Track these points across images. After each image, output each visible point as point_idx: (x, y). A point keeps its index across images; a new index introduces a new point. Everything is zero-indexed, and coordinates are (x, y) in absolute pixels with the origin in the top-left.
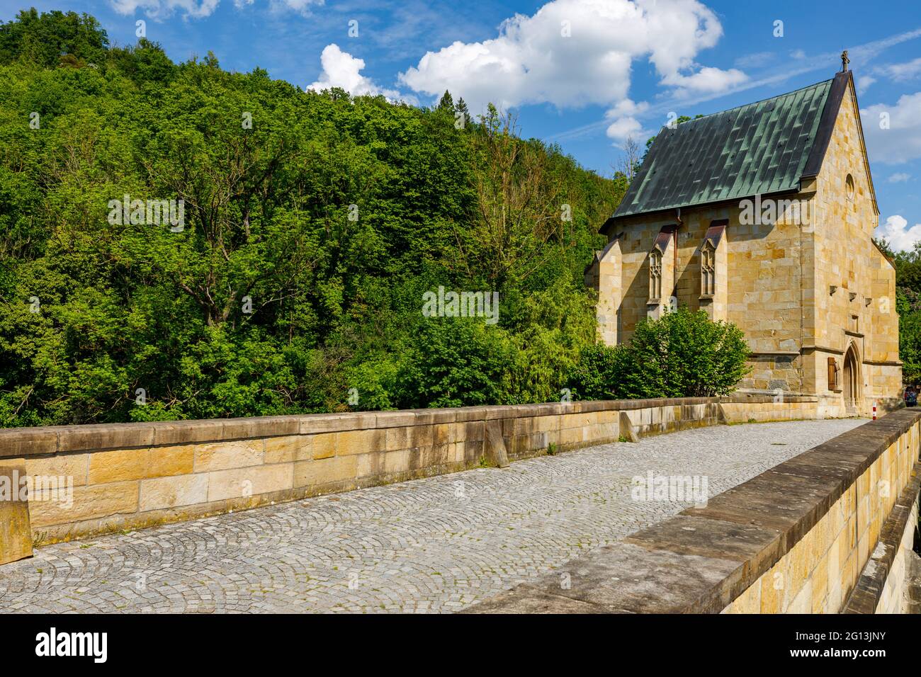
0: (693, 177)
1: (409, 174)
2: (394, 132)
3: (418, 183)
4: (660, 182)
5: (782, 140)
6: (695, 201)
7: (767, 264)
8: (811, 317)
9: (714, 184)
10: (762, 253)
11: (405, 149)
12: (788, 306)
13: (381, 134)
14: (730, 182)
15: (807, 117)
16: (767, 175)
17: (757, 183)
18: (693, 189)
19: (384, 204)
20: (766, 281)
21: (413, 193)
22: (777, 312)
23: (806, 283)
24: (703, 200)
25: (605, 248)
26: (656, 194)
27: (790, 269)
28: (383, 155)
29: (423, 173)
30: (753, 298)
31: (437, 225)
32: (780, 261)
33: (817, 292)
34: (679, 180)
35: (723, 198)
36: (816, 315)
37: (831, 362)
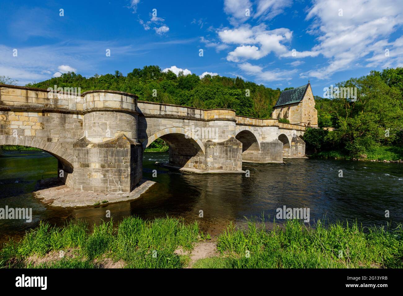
0: (286, 100)
2: (238, 94)
4: (281, 101)
5: (299, 94)
6: (286, 104)
7: (296, 112)
8: (301, 118)
9: (289, 101)
10: (295, 110)
12: (299, 117)
13: (236, 95)
14: (291, 101)
15: (303, 90)
16: (296, 100)
17: (295, 101)
18: (286, 102)
20: (296, 114)
22: (297, 118)
23: (301, 114)
25: (273, 111)
26: (281, 103)
27: (299, 112)
28: (236, 98)
30: (294, 117)
33: (302, 115)
34: (284, 100)
35: (290, 103)
36: (302, 118)
37: (305, 124)
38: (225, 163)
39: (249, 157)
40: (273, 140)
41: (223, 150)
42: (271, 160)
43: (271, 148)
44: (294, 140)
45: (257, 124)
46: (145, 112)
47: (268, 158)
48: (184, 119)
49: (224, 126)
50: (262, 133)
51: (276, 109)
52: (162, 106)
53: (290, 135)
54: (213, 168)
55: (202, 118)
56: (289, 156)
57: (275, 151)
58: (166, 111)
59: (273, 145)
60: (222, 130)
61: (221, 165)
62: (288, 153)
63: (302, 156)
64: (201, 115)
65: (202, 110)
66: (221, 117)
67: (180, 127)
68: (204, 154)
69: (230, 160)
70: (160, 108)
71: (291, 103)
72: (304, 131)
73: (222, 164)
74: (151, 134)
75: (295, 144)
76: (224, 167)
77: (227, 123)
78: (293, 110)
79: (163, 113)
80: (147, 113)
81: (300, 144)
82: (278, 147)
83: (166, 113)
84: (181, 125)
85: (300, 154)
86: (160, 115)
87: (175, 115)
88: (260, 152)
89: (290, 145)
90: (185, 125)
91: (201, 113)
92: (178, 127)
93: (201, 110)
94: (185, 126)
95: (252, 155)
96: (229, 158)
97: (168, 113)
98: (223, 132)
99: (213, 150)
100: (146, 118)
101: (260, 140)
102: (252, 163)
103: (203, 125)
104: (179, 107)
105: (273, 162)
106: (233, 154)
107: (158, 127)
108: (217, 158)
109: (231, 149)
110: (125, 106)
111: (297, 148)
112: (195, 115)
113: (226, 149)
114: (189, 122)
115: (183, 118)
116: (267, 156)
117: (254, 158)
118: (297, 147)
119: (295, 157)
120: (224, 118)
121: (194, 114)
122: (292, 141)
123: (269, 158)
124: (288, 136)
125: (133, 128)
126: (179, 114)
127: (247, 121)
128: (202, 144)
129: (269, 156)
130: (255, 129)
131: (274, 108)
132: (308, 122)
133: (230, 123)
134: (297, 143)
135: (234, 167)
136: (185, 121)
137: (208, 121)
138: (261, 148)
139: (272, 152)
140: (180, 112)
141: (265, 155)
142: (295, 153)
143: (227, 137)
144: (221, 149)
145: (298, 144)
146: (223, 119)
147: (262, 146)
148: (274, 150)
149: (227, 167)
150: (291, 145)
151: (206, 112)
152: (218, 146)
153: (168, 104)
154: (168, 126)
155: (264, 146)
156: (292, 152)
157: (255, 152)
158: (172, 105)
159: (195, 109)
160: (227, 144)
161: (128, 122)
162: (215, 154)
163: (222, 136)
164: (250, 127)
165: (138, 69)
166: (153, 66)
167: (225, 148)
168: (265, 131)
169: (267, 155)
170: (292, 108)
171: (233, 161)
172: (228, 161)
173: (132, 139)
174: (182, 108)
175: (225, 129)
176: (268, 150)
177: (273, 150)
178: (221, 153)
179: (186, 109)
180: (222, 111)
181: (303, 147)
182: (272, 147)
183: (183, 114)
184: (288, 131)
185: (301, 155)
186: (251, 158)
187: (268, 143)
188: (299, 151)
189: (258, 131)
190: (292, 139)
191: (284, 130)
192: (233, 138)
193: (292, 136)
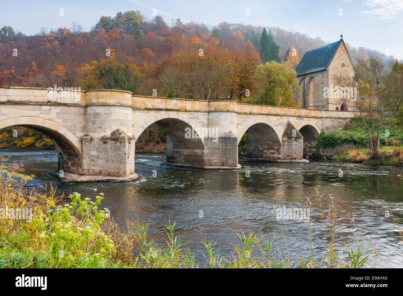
0: (308, 66)
6: (307, 73)
9: (312, 68)
10: (320, 83)
14: (314, 67)
17: (319, 67)
24: (309, 72)
27: (324, 87)
30: (318, 93)
34: (306, 67)
38: (105, 166)
40: (224, 133)
42: (220, 164)
43: (219, 146)
44: (288, 132)
47: (216, 160)
48: (41, 105)
49: (104, 114)
52: (3, 90)
53: (280, 124)
54: (90, 173)
58: (9, 96)
59: (223, 140)
60: (101, 120)
61: (100, 169)
62: (278, 154)
63: (299, 158)
66: (100, 101)
67: (34, 116)
69: (112, 161)
71: (313, 70)
73: (101, 167)
75: (288, 139)
76: (104, 172)
77: (108, 110)
78: (316, 83)
81: (296, 139)
83: (8, 99)
84: (35, 113)
85: (296, 156)
87: (26, 100)
88: (205, 151)
92: (30, 116)
94: (44, 115)
95: (196, 155)
96: (109, 159)
97: (12, 98)
98: (104, 122)
99: (89, 147)
103: (78, 112)
104: (32, 89)
106: (114, 152)
108: (95, 159)
109: (112, 146)
113: (106, 146)
114: (51, 109)
116: (214, 158)
117: (197, 160)
118: (290, 144)
120: (104, 103)
122: (284, 135)
123: (218, 161)
124: (276, 125)
126: (32, 99)
127: (172, 104)
128: (76, 139)
130: (191, 116)
132: (342, 103)
133: (114, 110)
134: (291, 137)
136: (44, 107)
137: (86, 106)
138: (206, 146)
139: (222, 151)
140: (34, 96)
141: (211, 156)
142: (287, 153)
143: (109, 129)
144: (99, 146)
145: (293, 139)
146: (102, 104)
147: (207, 143)
148: (225, 149)
149: (107, 171)
150: (282, 141)
151: (83, 93)
152: (96, 142)
154: (11, 116)
155: (211, 143)
157: (198, 151)
160: (107, 139)
162: (92, 153)
163: (102, 128)
164: (181, 113)
168: (212, 119)
170: (314, 80)
174: (37, 91)
175: (106, 119)
178: (99, 152)
179: (46, 92)
180: (101, 92)
181: (300, 143)
182: (221, 144)
183: (39, 99)
184: (274, 118)
185: (298, 156)
186: (194, 160)
188: (294, 151)
189: (199, 119)
190: (283, 132)
191: (263, 117)
192: (118, 130)
193: (283, 126)
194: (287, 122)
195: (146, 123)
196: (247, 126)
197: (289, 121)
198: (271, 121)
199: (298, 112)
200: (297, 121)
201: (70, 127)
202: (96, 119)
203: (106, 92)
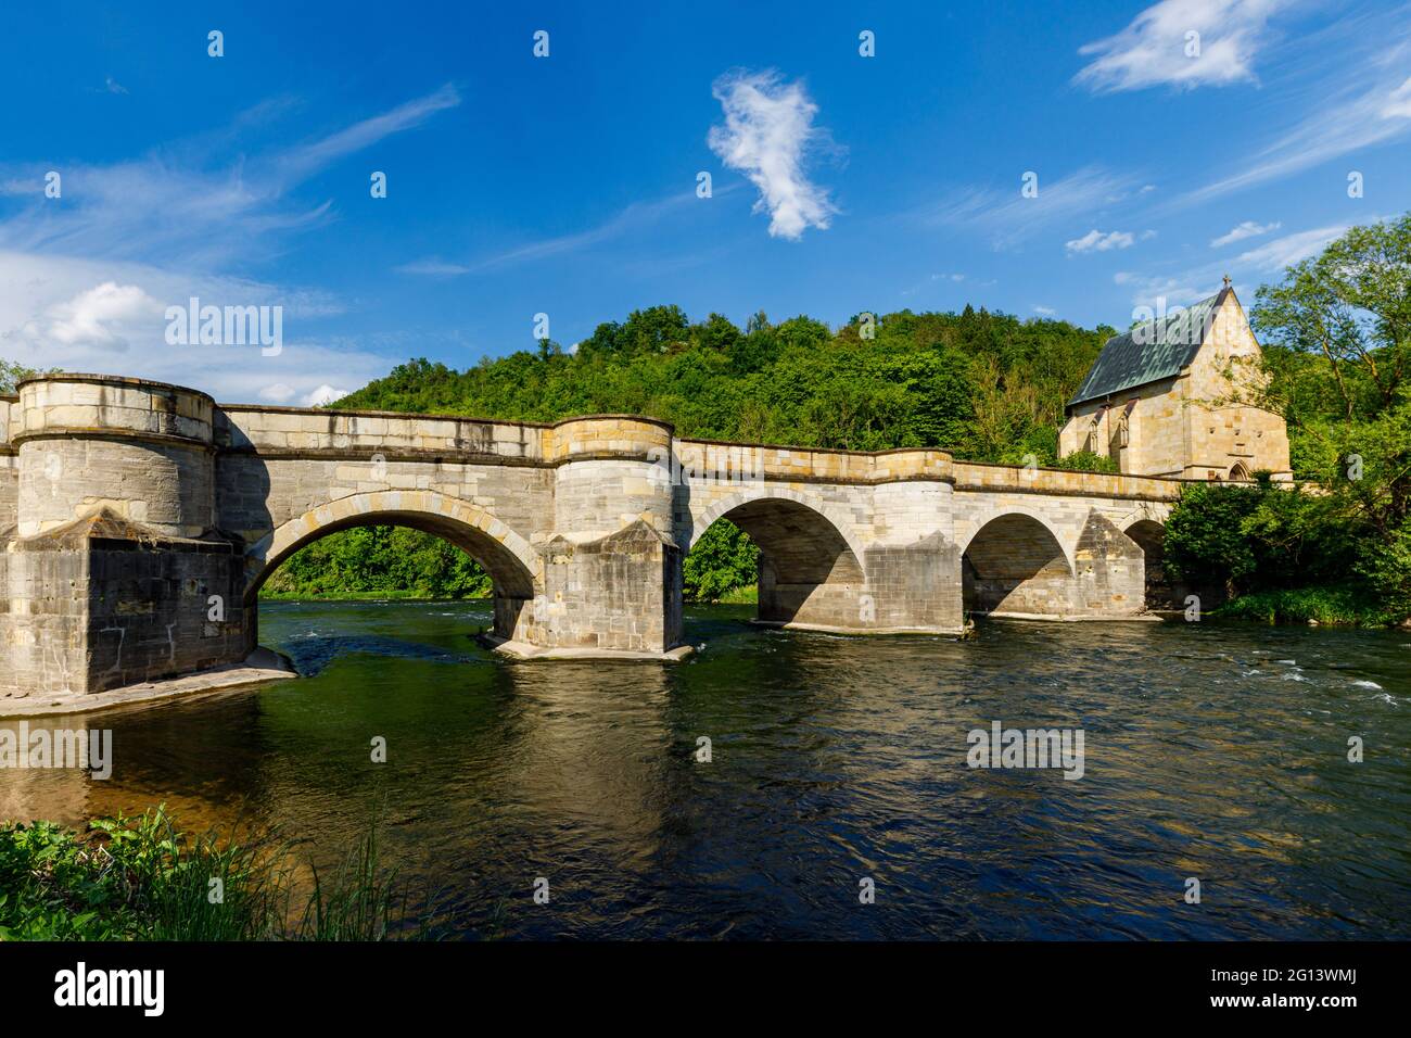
0: (1121, 372)
1: (934, 395)
2: (922, 372)
3: (939, 402)
4: (1101, 379)
6: (1119, 389)
7: (1163, 420)
8: (1189, 448)
9: (1133, 375)
10: (1160, 414)
11: (930, 380)
12: (1177, 443)
13: (913, 374)
14: (1141, 373)
16: (1164, 366)
17: (1157, 371)
18: (1119, 380)
19: (918, 417)
20: (1163, 431)
21: (937, 408)
22: (1170, 448)
23: (1187, 429)
24: (1124, 388)
25: (1062, 423)
26: (1098, 386)
27: (1176, 422)
28: (915, 387)
29: (943, 394)
30: (1155, 442)
31: (956, 425)
32: (1171, 418)
33: (1194, 433)
34: (1113, 376)
35: (1135, 384)
36: (1194, 446)
37: (1211, 474)
38: (604, 622)
39: (830, 611)
40: (921, 537)
41: (596, 572)
42: (911, 622)
43: (907, 574)
44: (1092, 538)
45: (844, 473)
46: (266, 442)
47: (900, 611)
48: (438, 461)
49: (604, 480)
50: (875, 509)
51: (1077, 416)
52: (340, 420)
53: (1068, 518)
54: (568, 642)
55: (529, 452)
56: (1067, 611)
57: (929, 581)
58: (357, 436)
59: (917, 557)
60: (595, 496)
61: (591, 630)
62: (1066, 599)
63: (1133, 609)
64: (523, 445)
65: (530, 426)
66: (592, 445)
67: (421, 490)
68: (543, 587)
69: (622, 607)
70: (332, 426)
71: (1138, 381)
72: (1165, 500)
73: (595, 624)
74: (292, 512)
75: (1095, 557)
76: (602, 636)
77: (613, 469)
78: (1149, 413)
79: (342, 443)
80: (277, 444)
81: (1118, 556)
82: (941, 564)
83: (355, 443)
84: (425, 480)
85: (1122, 603)
86: (331, 448)
87: (400, 448)
88: (865, 587)
89: (1072, 564)
90: (446, 483)
91: (522, 439)
92: (413, 490)
93: (521, 425)
94: (447, 486)
95: (839, 600)
96: (616, 603)
97: (364, 441)
98: (600, 504)
99: (564, 572)
100: (266, 462)
101: (860, 539)
102: (836, 634)
103: (534, 481)
104: (415, 418)
105: (922, 629)
106: (629, 583)
107: (320, 492)
108: (579, 603)
109: (622, 566)
110: (115, 419)
111: (1102, 576)
112: (494, 446)
113: (607, 566)
114: (464, 471)
115: (438, 458)
116: (893, 606)
117: (845, 613)
118: (1103, 570)
119: (1097, 615)
120: (601, 451)
121: (491, 442)
122: (1081, 547)
123: (904, 614)
125: (154, 489)
126: (418, 443)
127: (780, 462)
128: (532, 550)
129: (904, 607)
130: (829, 494)
131: (1070, 412)
132: (1231, 463)
133: (628, 469)
134: (1103, 552)
135: (633, 637)
136: (445, 466)
137: (556, 464)
138: (870, 573)
139: (916, 587)
140: (423, 437)
141: (888, 602)
142: (1094, 595)
143: (614, 521)
144: (588, 566)
145: (1109, 557)
146: (594, 455)
147: (872, 563)
148: (924, 580)
149: (611, 636)
150: (1077, 563)
151: (548, 431)
152: (580, 558)
153: (362, 412)
154: (362, 487)
155: (882, 565)
156: (1082, 595)
157: (846, 589)
158: (381, 413)
159: (491, 423)
160: (609, 548)
161: (128, 469)
162: (572, 588)
163: (595, 519)
164: (801, 486)
165: (609, 325)
166: (661, 308)
167: (603, 562)
168: (883, 501)
169: (895, 602)
170: (1142, 407)
171: (630, 614)
172: (614, 611)
173: (147, 525)
174: (430, 423)
175: (607, 493)
176: (897, 581)
177: (921, 577)
178: (590, 583)
179: (452, 425)
180: (594, 423)
181: (1134, 568)
182: (914, 568)
183: (432, 445)
184: (1054, 502)
185: (1127, 606)
186: (836, 613)
187: (895, 552)
188: (1113, 591)
189: (849, 501)
190: (1078, 538)
191: (1021, 498)
192: (638, 524)
193: (1078, 522)
194: (1088, 511)
195: (710, 510)
196: (978, 521)
197: (1093, 510)
198: (1042, 509)
199: (1116, 483)
200: (1113, 509)
201: (514, 518)
202: (581, 496)
203: (605, 422)
